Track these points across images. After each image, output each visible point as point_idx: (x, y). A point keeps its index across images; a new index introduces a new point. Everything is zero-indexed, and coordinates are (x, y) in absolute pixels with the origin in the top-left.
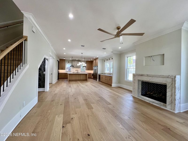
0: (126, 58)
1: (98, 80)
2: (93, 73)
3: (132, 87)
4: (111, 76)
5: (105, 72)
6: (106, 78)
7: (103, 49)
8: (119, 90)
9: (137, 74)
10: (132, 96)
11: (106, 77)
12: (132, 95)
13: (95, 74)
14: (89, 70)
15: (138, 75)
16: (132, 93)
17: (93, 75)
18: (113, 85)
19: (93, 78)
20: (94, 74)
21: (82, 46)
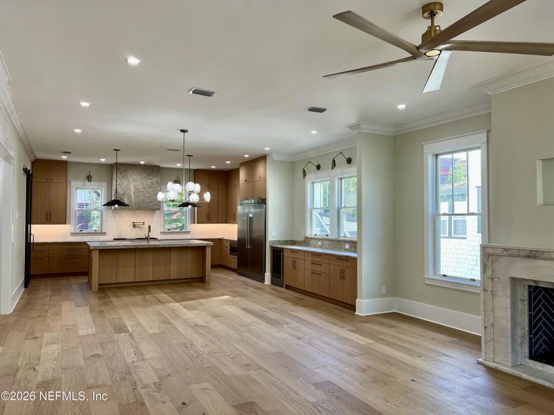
0: (430, 161)
1: (268, 275)
2: (235, 238)
3: (478, 314)
4: (347, 258)
5: (308, 234)
6: (317, 268)
7: (313, 110)
8: (401, 336)
9: (506, 250)
10: (480, 367)
11: (317, 259)
12: (480, 360)
13: (252, 241)
14: (209, 220)
15: (511, 252)
16: (480, 350)
17: (237, 248)
18: (365, 305)
19: (235, 266)
20: (241, 241)
21: (196, 92)
